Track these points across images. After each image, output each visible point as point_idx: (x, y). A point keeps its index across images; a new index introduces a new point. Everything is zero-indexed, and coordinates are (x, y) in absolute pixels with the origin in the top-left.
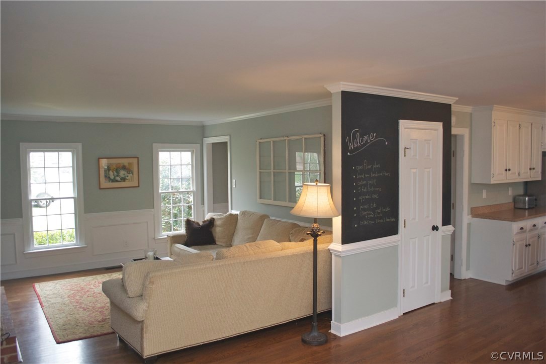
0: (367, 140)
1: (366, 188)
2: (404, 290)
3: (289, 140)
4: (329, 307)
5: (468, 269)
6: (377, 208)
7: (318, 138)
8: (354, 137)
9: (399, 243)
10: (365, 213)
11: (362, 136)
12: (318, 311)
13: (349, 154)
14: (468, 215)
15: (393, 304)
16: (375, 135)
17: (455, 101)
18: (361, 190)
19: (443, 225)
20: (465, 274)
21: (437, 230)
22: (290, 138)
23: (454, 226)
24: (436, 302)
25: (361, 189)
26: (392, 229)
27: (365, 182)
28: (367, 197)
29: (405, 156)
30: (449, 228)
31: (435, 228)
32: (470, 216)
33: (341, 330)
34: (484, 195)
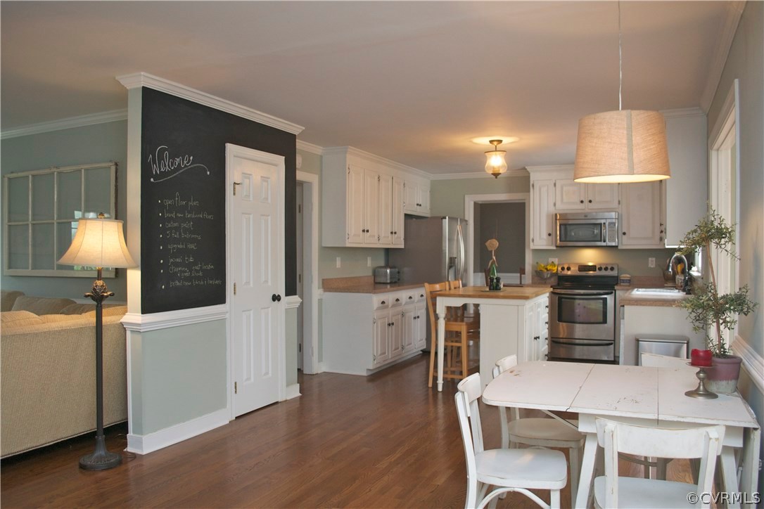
0: (179, 164)
1: (178, 233)
2: (236, 383)
3: (59, 173)
4: (124, 418)
5: (320, 360)
6: (195, 263)
7: (105, 168)
8: (161, 158)
9: (227, 316)
10: (177, 270)
11: (172, 157)
12: (104, 424)
13: (152, 180)
14: (319, 288)
15: (220, 403)
16: (191, 158)
17: (301, 131)
18: (171, 236)
19: (287, 294)
20: (318, 366)
21: (279, 300)
22: (62, 169)
23: (302, 297)
24: (280, 400)
25: (171, 234)
26: (216, 295)
27: (176, 224)
28: (180, 246)
29: (234, 194)
30: (295, 299)
31: (276, 298)
32: (321, 291)
33: (143, 445)
34: (338, 263)
